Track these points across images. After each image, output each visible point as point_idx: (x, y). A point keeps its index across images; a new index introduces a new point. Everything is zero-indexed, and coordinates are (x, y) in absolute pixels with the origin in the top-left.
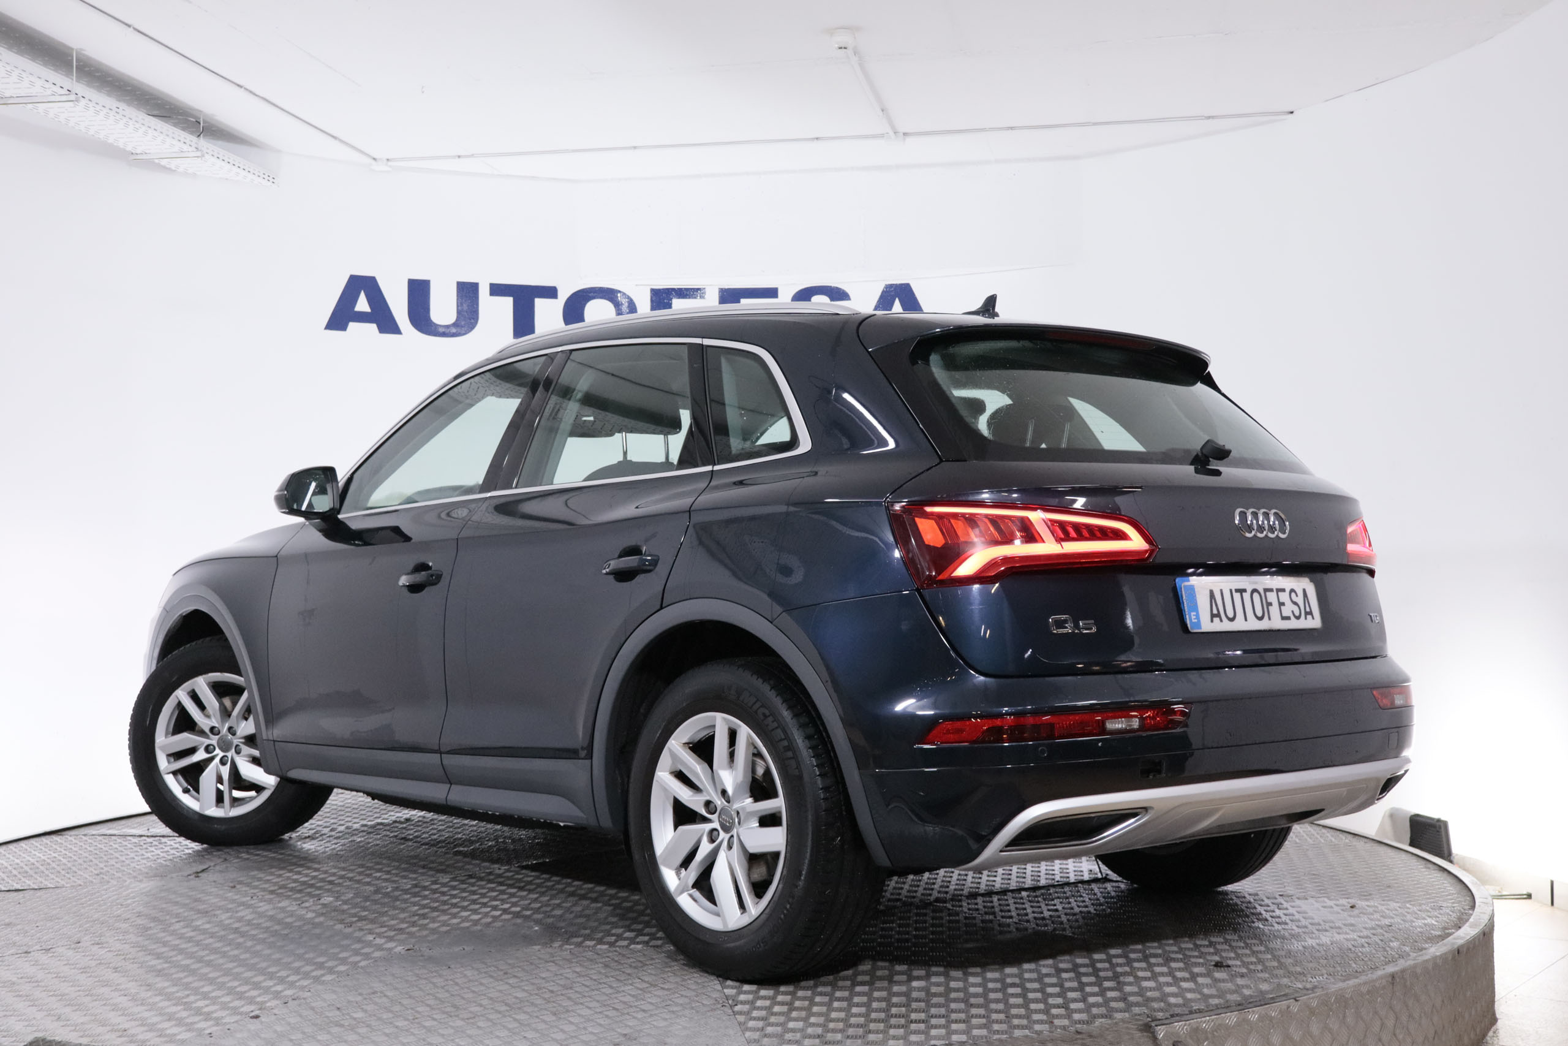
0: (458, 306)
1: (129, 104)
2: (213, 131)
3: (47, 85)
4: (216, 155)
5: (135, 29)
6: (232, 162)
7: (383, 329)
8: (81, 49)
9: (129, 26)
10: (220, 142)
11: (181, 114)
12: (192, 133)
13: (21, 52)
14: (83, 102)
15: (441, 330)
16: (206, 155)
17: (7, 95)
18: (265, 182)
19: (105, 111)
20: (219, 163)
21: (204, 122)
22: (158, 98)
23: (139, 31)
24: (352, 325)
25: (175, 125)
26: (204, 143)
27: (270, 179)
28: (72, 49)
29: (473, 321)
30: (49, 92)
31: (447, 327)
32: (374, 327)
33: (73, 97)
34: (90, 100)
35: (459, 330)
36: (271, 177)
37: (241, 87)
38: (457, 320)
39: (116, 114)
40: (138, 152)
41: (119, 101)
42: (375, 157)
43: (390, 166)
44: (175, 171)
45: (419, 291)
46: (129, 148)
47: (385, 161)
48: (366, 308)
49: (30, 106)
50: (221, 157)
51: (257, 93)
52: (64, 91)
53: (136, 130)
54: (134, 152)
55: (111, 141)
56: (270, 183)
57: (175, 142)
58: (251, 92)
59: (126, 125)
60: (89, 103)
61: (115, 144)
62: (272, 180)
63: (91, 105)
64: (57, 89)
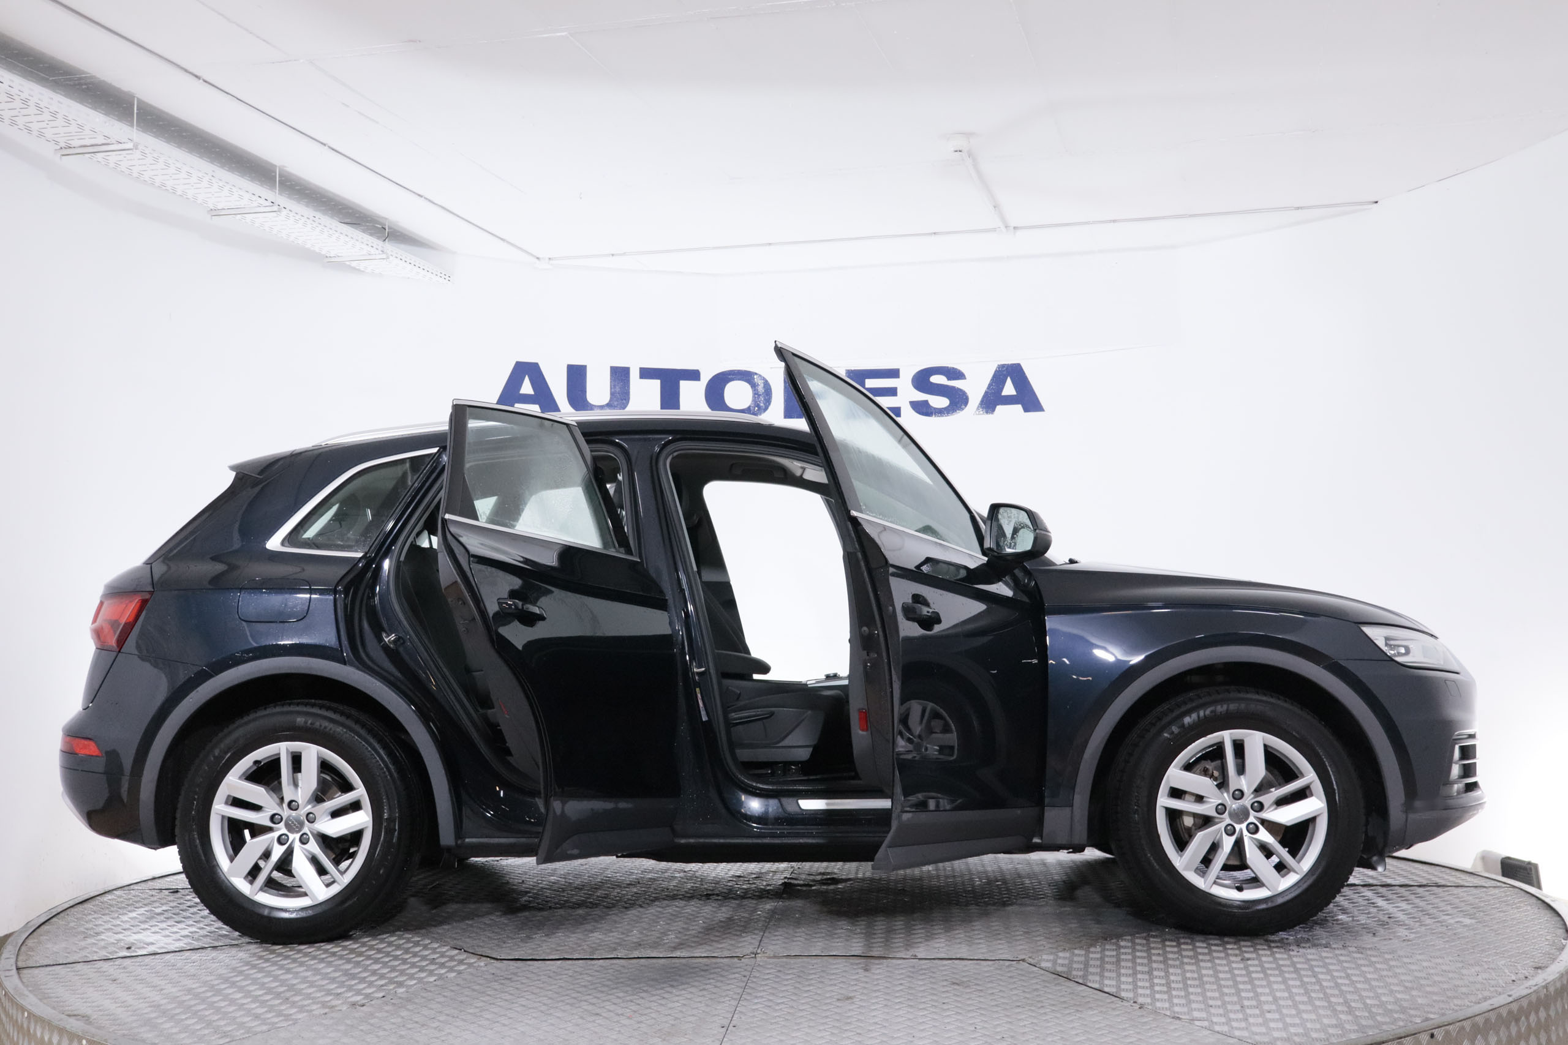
1: (324, 213)
3: (254, 198)
5: (329, 147)
6: (413, 263)
8: (284, 166)
9: (325, 145)
11: (367, 221)
12: (378, 238)
13: (231, 170)
18: (442, 280)
21: (389, 228)
23: (333, 149)
25: (364, 231)
27: (447, 277)
28: (276, 166)
30: (255, 204)
34: (291, 211)
36: (448, 275)
41: (316, 211)
44: (363, 271)
46: (323, 252)
49: (239, 217)
50: (404, 259)
52: (270, 204)
53: (330, 236)
54: (328, 255)
55: (308, 246)
59: (322, 232)
60: (290, 213)
61: (312, 249)
62: (448, 278)
64: (262, 201)
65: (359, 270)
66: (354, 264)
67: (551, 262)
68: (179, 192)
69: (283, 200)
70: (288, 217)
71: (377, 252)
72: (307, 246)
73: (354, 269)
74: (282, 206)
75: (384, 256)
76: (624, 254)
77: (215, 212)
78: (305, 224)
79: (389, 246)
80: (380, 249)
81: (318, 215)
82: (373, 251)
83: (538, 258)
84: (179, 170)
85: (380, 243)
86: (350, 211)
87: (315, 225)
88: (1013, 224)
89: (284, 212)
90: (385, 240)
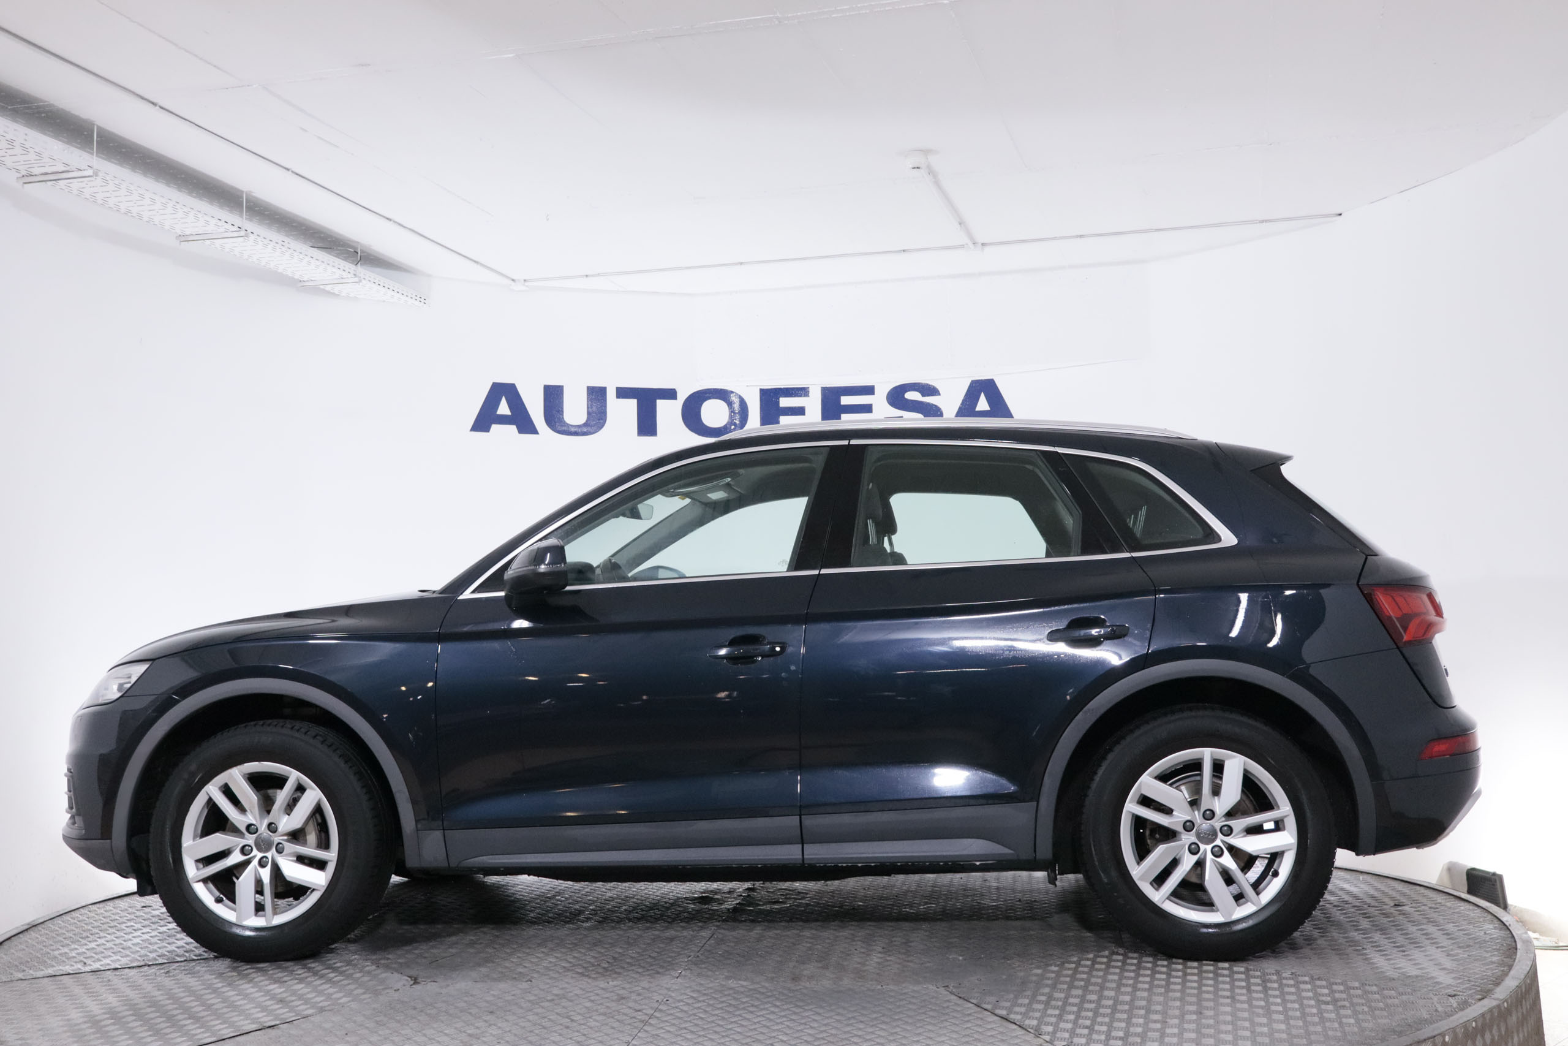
0: (588, 408)
2: (372, 259)
3: (220, 223)
4: (373, 280)
6: (387, 286)
7: (521, 430)
10: (378, 270)
11: (339, 245)
14: (252, 237)
15: (573, 430)
16: (363, 281)
17: (188, 233)
18: (417, 303)
19: (272, 244)
20: (376, 287)
22: (321, 232)
24: (494, 427)
26: (362, 270)
27: (422, 300)
29: (602, 421)
30: (222, 230)
31: (579, 426)
32: (514, 428)
33: (242, 233)
35: (589, 429)
36: (423, 298)
37: (390, 220)
38: (587, 421)
39: (282, 247)
40: (305, 279)
42: (514, 278)
43: (527, 286)
44: (338, 295)
45: (553, 396)
47: (523, 281)
48: (508, 412)
49: (208, 242)
51: (405, 225)
53: (301, 260)
55: (280, 271)
56: (422, 304)
57: (335, 270)
58: (399, 224)
59: (292, 256)
63: (259, 239)
64: (228, 226)
65: (334, 294)
66: (328, 288)
67: (527, 284)
68: (145, 219)
69: (251, 226)
70: (256, 242)
71: (349, 276)
73: (328, 292)
75: (356, 279)
77: (183, 238)
78: (274, 249)
79: (361, 270)
80: (352, 272)
81: (287, 240)
82: (345, 274)
83: (513, 280)
84: (142, 196)
85: (353, 267)
86: (322, 235)
88: (980, 240)
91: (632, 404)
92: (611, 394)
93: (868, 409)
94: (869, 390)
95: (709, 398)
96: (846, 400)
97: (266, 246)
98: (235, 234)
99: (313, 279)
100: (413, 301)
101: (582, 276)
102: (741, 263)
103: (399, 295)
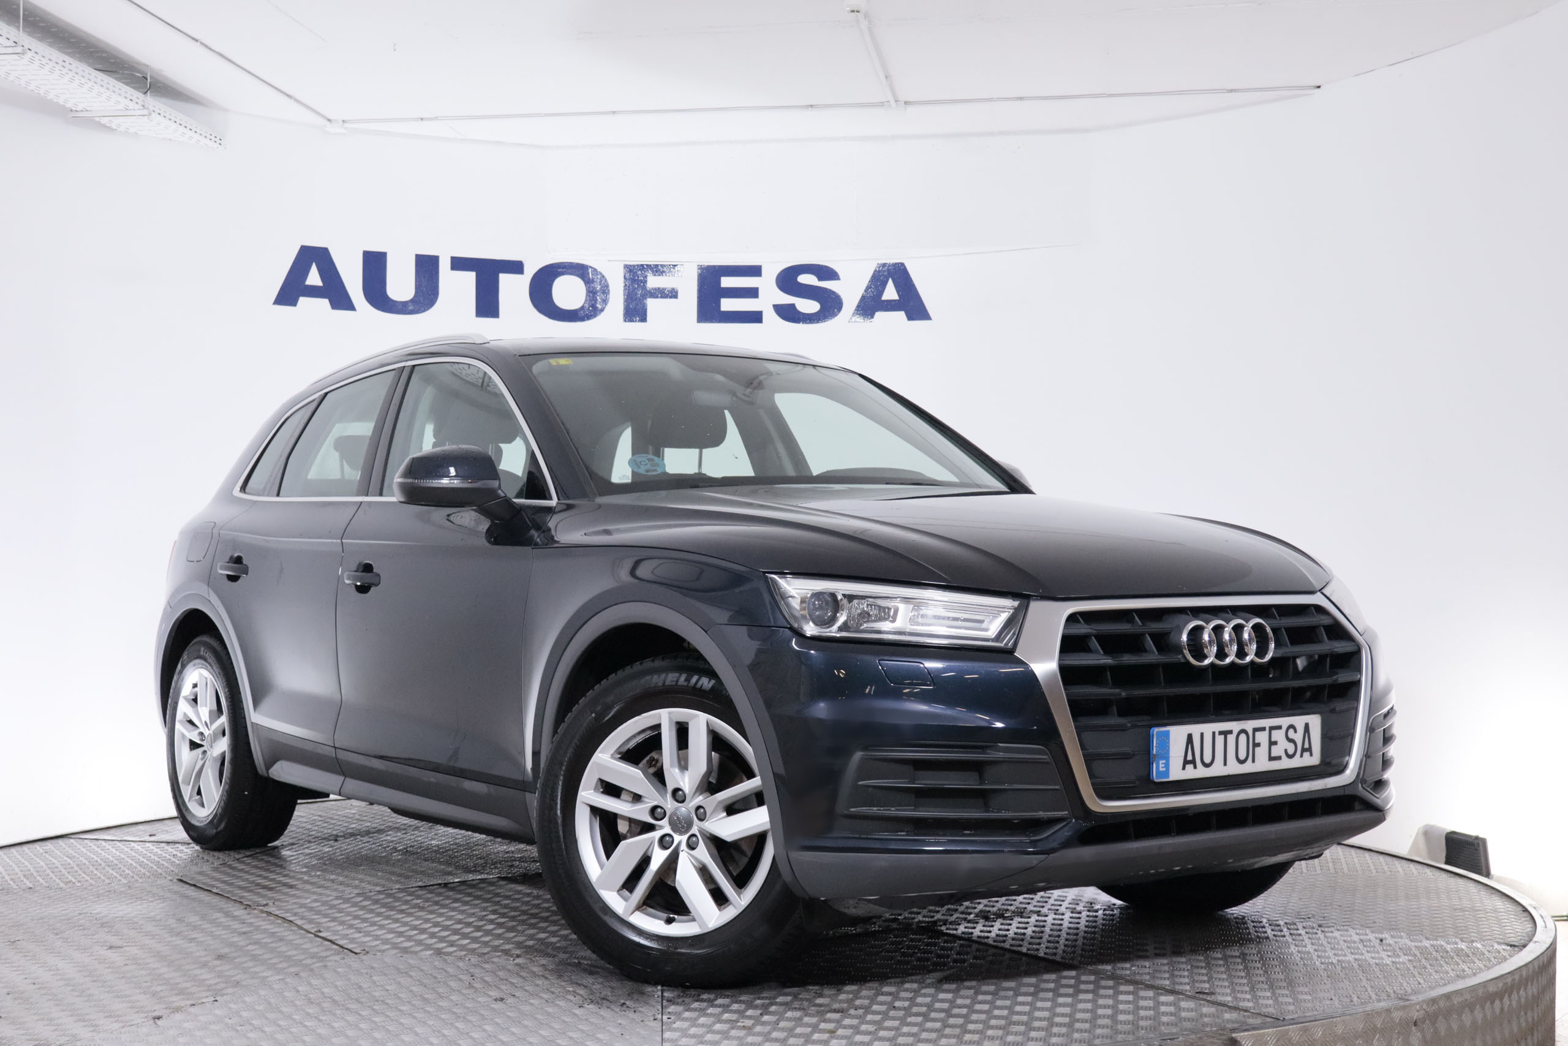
65: (110, 129)
66: (104, 121)
67: (346, 125)
69: (27, 40)
70: (32, 61)
71: (137, 107)
72: (49, 98)
73: (104, 126)
74: (26, 47)
75: (145, 112)
76: (436, 118)
78: (52, 71)
79: (150, 100)
81: (68, 59)
82: (131, 105)
83: (329, 120)
85: (141, 95)
86: (104, 55)
87: (64, 71)
89: (29, 54)
90: (145, 93)
91: (470, 277)
92: (444, 265)
93: (753, 293)
94: (755, 271)
95: (563, 274)
96: (727, 282)
97: (42, 66)
98: (10, 50)
99: (88, 109)
100: (207, 141)
101: (416, 119)
102: (614, 112)
103: (192, 134)
